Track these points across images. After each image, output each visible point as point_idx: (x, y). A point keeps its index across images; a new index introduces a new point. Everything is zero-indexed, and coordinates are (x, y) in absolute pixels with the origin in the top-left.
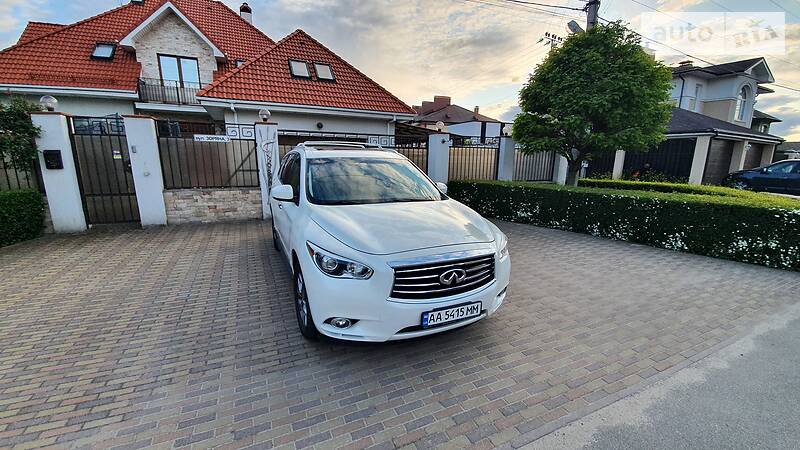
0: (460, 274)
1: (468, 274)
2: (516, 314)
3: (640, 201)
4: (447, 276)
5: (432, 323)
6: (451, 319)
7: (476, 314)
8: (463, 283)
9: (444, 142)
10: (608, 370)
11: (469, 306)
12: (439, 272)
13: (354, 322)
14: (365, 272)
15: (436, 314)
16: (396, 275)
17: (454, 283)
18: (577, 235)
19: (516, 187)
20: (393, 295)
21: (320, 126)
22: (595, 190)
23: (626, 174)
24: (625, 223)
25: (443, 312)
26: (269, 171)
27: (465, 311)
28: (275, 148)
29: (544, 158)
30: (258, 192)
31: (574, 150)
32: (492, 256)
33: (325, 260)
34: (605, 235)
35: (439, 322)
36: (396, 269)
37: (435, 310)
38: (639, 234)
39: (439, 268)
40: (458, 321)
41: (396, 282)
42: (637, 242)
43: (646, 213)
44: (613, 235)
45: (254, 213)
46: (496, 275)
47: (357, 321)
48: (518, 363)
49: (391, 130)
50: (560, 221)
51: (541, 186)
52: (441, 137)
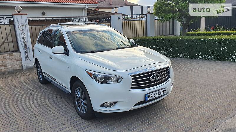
0: (158, 76)
1: (161, 76)
2: (176, 96)
3: (217, 41)
4: (153, 78)
5: (149, 99)
6: (156, 96)
7: (165, 93)
8: (159, 80)
9: (119, 18)
10: (220, 110)
11: (163, 90)
12: (149, 76)
13: (115, 103)
14: (118, 79)
15: (150, 94)
16: (133, 79)
17: (156, 81)
18: (191, 60)
19: (159, 39)
20: (132, 88)
21: (43, 14)
22: (197, 37)
23: (207, 29)
24: (212, 51)
25: (153, 94)
26: (24, 41)
27: (161, 92)
28: (27, 28)
29: (168, 23)
30: (19, 54)
31: (184, 19)
32: (168, 67)
33: (99, 77)
34: (204, 58)
35: (152, 98)
36: (132, 76)
37: (150, 93)
38: (219, 56)
39: (149, 74)
40: (159, 97)
41: (133, 82)
42: (218, 59)
43: (221, 46)
44: (208, 58)
45: (17, 67)
46: (170, 76)
47: (116, 102)
48: (184, 113)
49: (85, 14)
50: (182, 54)
51: (172, 38)
52: (117, 16)
